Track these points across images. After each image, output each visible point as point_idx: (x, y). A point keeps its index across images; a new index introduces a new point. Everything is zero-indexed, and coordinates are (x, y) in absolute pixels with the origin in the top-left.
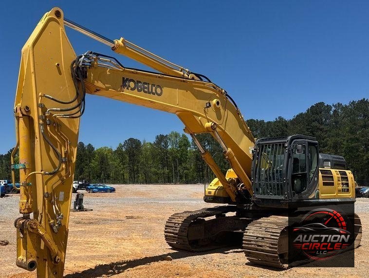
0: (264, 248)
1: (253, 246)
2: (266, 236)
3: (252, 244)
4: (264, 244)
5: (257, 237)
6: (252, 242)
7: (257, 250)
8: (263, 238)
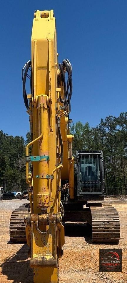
0: (110, 229)
1: (101, 229)
2: (110, 220)
3: (101, 227)
4: (110, 226)
5: (104, 222)
6: (100, 226)
7: (104, 231)
8: (108, 222)
